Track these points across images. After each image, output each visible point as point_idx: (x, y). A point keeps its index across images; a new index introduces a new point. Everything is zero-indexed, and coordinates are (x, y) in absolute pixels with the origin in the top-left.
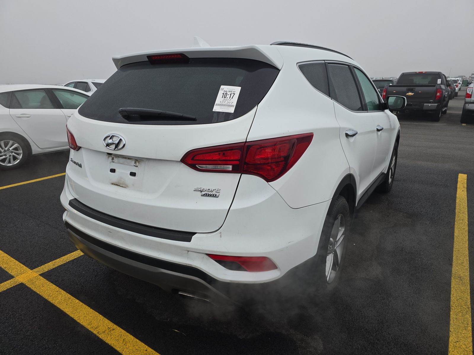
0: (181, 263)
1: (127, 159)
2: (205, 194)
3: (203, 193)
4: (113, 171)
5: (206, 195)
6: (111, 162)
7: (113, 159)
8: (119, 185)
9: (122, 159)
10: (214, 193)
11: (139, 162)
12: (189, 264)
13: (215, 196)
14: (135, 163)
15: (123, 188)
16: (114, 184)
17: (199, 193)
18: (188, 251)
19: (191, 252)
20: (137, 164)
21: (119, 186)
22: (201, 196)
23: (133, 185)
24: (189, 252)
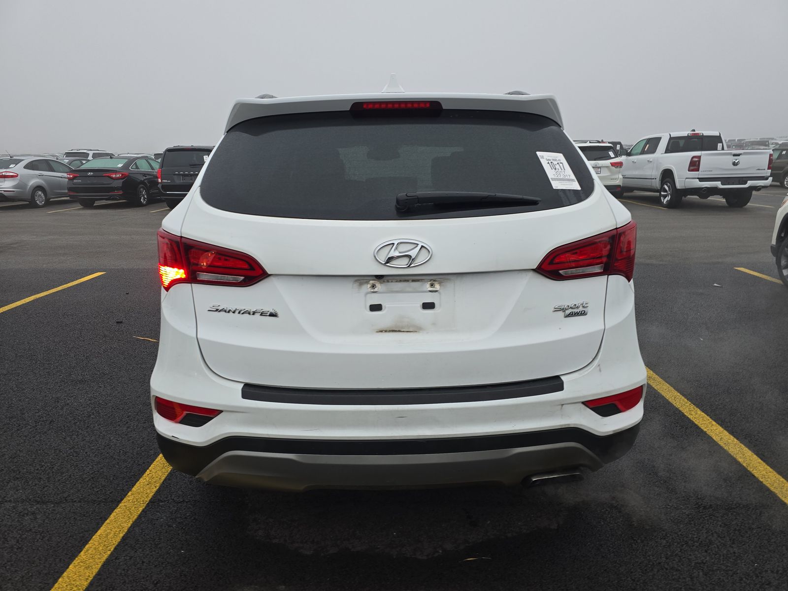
0: (553, 426)
1: (411, 281)
2: (569, 314)
3: (568, 312)
4: (376, 308)
5: (572, 314)
6: (367, 293)
7: (373, 286)
8: (397, 330)
9: (397, 283)
10: (581, 309)
11: (440, 283)
12: (565, 425)
13: (583, 314)
14: (432, 285)
15: (409, 333)
16: (386, 331)
17: (561, 314)
18: (562, 405)
19: (566, 405)
20: (437, 287)
21: (399, 331)
22: (565, 317)
23: (434, 324)
24: (564, 406)
